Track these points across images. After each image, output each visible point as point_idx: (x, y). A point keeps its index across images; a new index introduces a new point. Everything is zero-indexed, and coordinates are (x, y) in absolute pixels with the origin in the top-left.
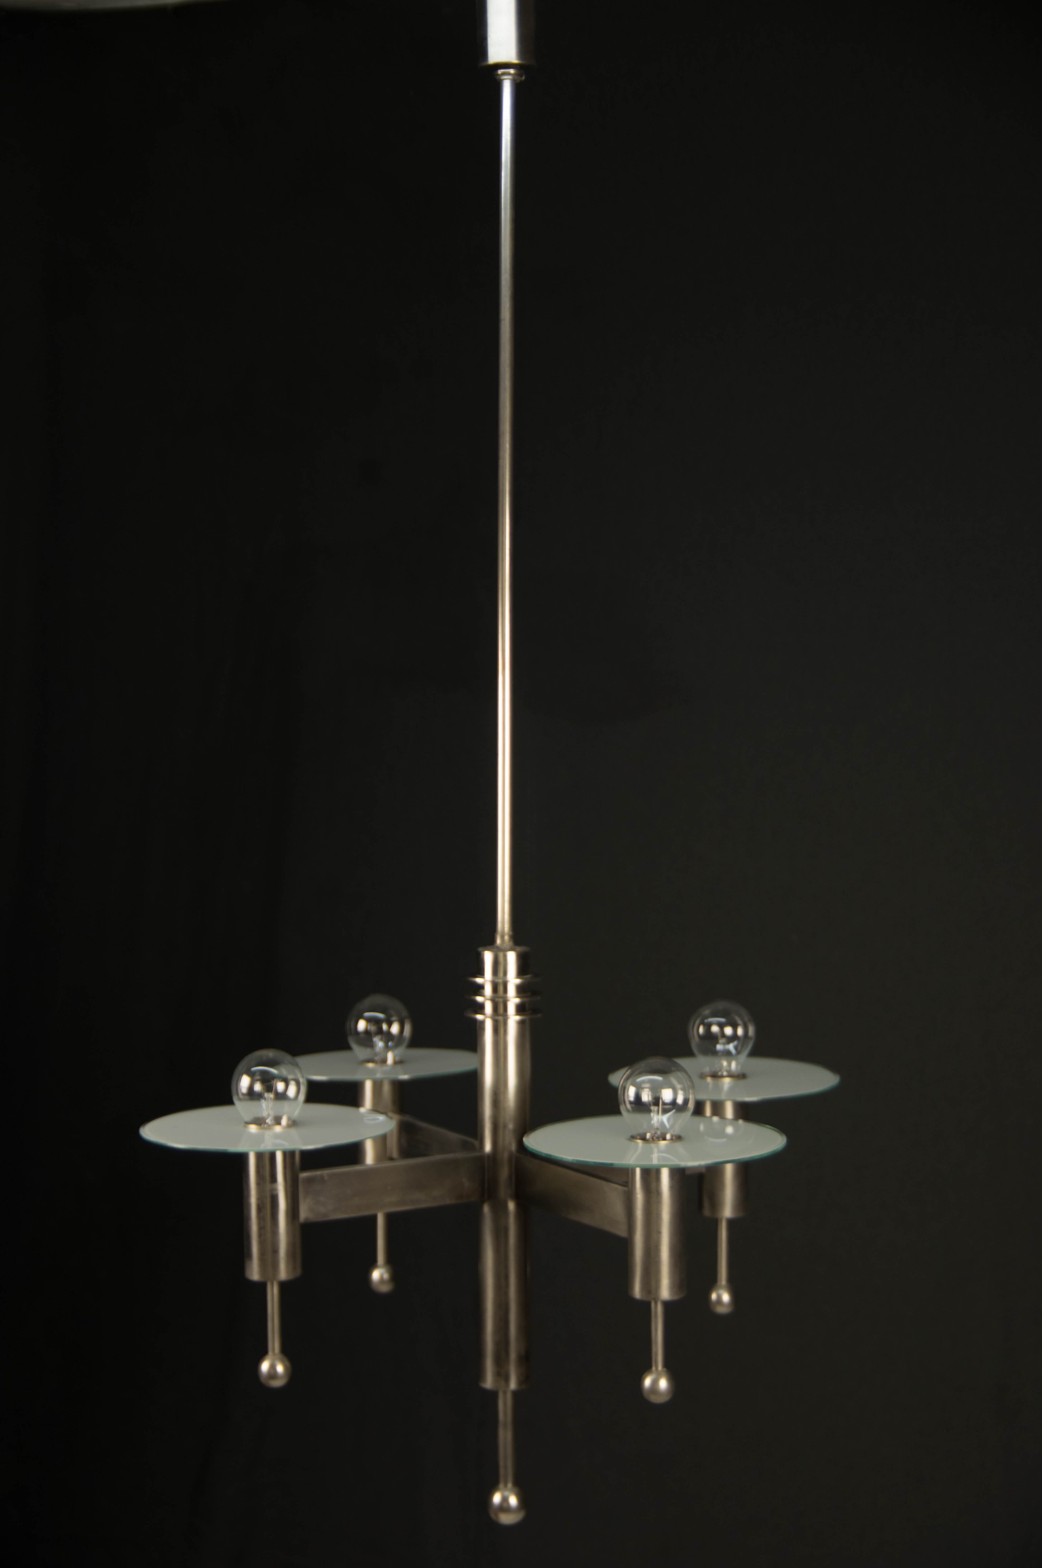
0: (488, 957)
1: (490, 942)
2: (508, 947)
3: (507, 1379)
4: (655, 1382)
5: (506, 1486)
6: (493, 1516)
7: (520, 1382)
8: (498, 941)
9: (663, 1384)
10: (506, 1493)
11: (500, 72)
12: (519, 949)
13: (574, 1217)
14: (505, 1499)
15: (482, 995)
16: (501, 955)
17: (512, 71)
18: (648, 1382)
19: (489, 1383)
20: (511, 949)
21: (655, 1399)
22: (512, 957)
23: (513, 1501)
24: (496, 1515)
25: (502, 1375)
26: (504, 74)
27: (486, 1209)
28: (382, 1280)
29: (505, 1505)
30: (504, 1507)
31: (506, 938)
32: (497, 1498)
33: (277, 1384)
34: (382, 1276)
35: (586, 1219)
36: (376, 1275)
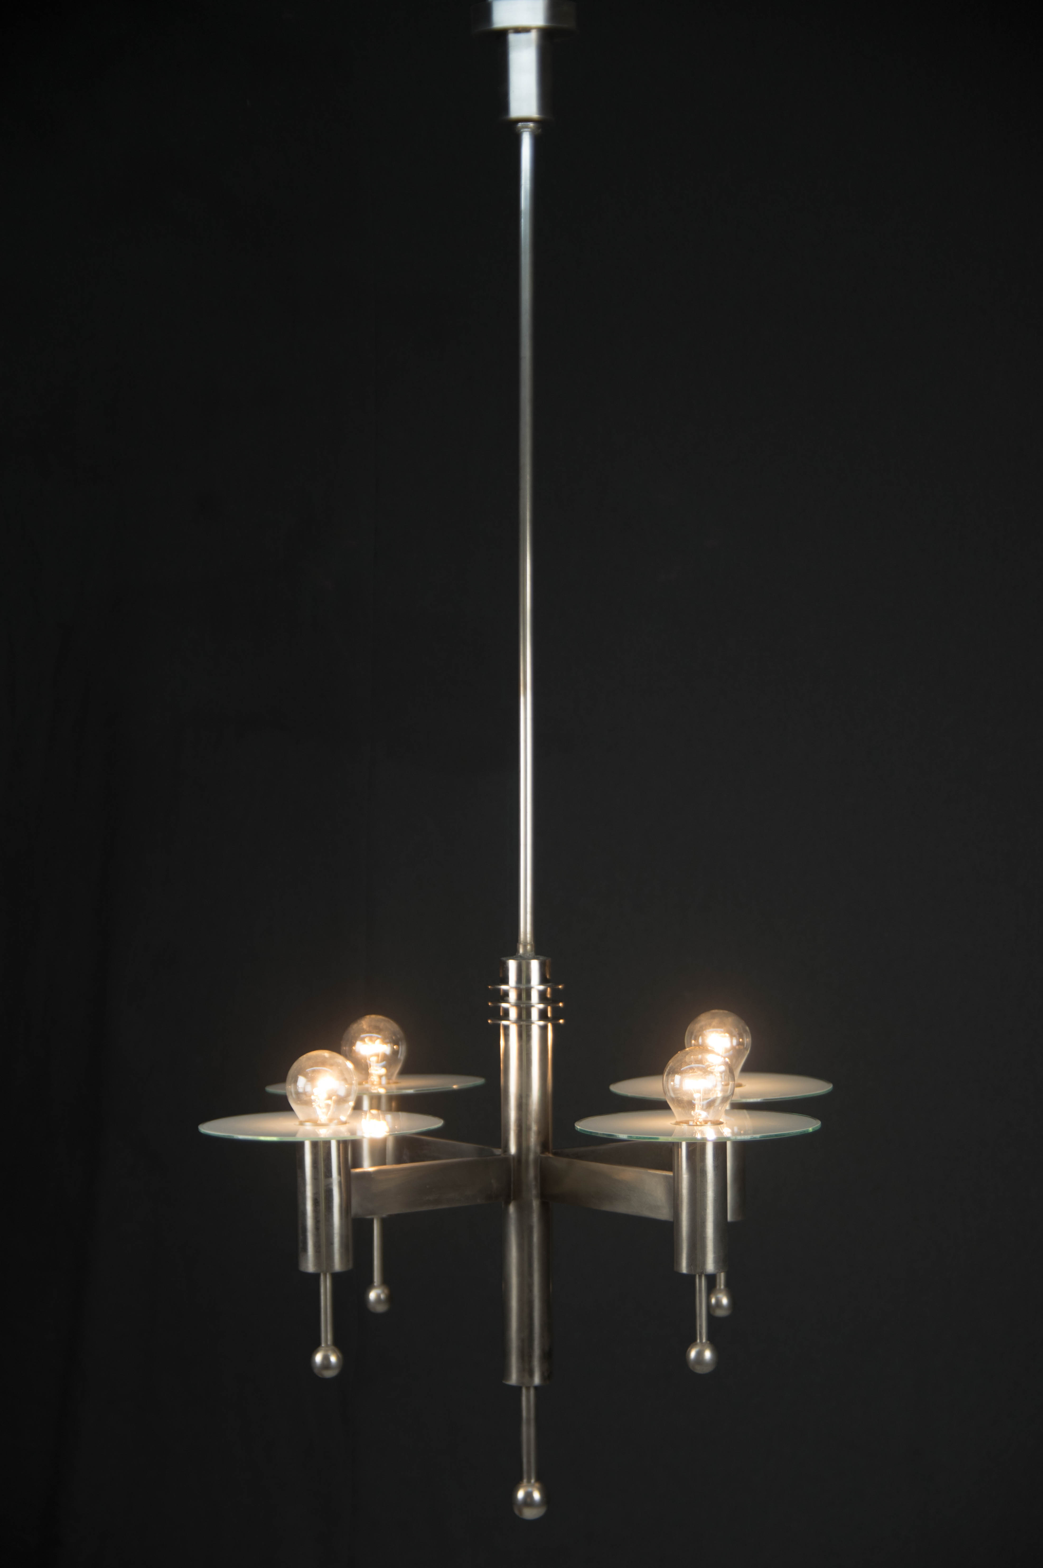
0: (512, 965)
1: (513, 953)
2: (530, 956)
3: (531, 1374)
4: (700, 1354)
5: (529, 1481)
6: (516, 1512)
7: (544, 1377)
8: (521, 951)
9: (708, 1354)
10: (530, 1489)
11: (520, 125)
12: (542, 958)
13: (607, 1207)
14: (529, 1495)
15: (507, 1001)
16: (524, 963)
17: (531, 125)
18: (693, 1354)
19: (514, 1379)
20: (534, 958)
21: (699, 1370)
22: (535, 965)
23: (537, 1496)
24: (521, 1511)
25: (526, 1370)
26: (523, 128)
27: (512, 1209)
28: (378, 1299)
29: (528, 1500)
30: (528, 1501)
31: (529, 947)
32: (521, 1494)
33: (329, 1374)
34: (378, 1297)
35: (621, 1208)
36: (372, 1295)
